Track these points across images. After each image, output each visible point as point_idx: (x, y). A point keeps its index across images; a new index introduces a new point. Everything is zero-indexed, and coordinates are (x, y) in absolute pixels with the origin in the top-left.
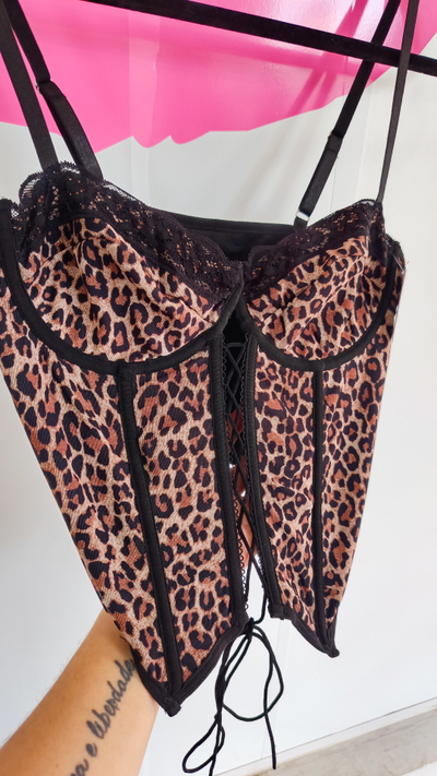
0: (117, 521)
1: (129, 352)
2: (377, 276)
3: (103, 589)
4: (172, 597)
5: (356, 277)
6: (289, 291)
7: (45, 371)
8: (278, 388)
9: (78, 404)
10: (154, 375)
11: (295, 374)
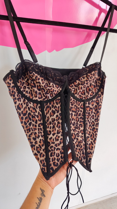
0: (39, 135)
1: (43, 99)
2: (99, 80)
3: (33, 150)
4: (50, 154)
5: (94, 80)
6: (79, 83)
7: (25, 104)
8: (75, 105)
9: (31, 111)
10: (49, 103)
11: (79, 102)
